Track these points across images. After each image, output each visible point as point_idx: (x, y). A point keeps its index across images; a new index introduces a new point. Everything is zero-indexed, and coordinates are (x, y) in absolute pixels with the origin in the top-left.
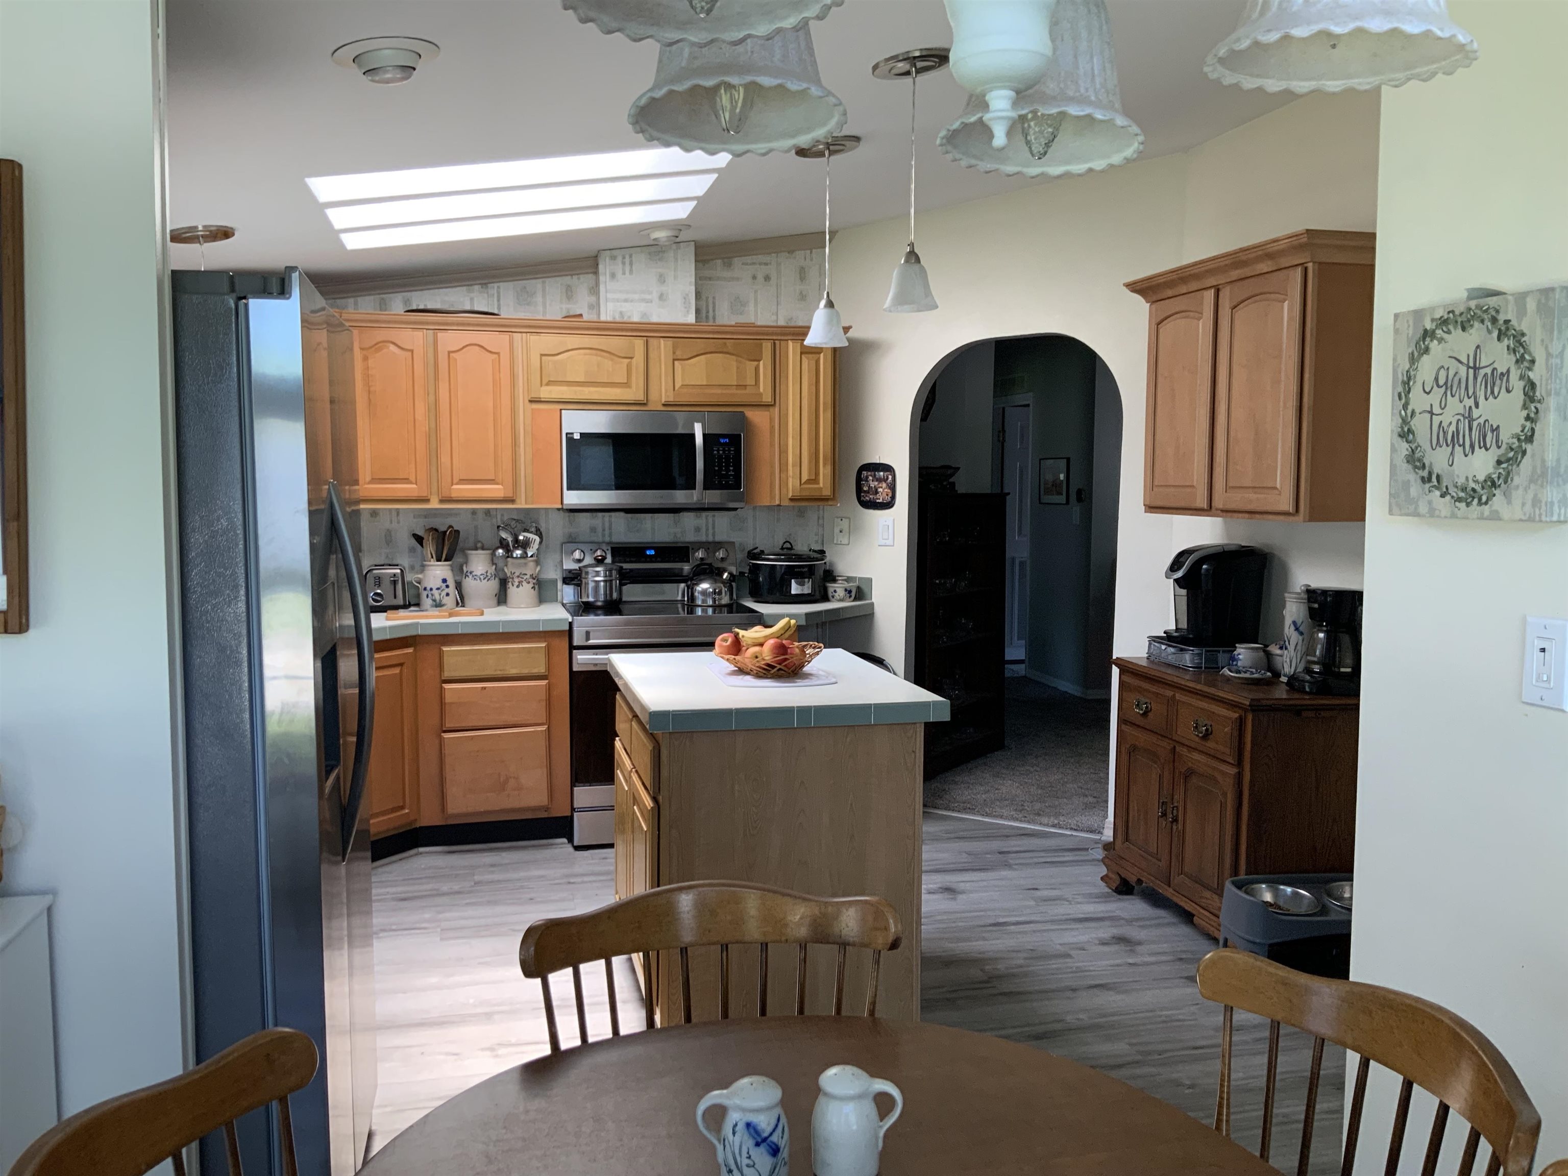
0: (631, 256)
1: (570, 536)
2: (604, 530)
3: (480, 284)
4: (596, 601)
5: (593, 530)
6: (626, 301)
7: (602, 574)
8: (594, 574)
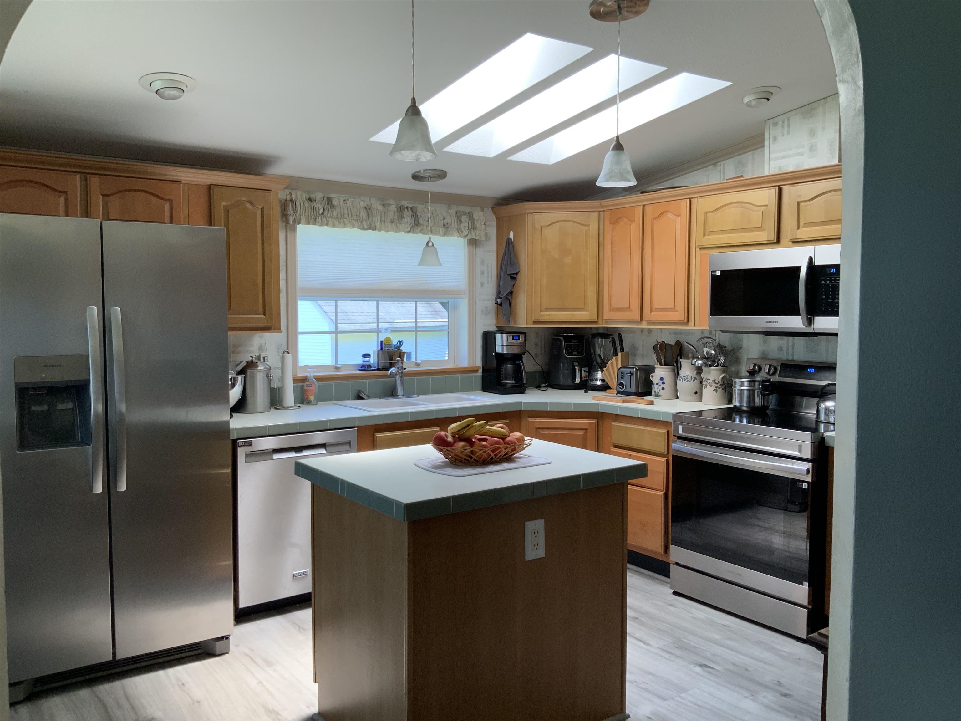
0: (788, 119)
1: (763, 353)
2: (788, 350)
3: (712, 164)
4: (741, 406)
5: (780, 349)
6: (783, 157)
7: (746, 384)
8: (740, 383)
